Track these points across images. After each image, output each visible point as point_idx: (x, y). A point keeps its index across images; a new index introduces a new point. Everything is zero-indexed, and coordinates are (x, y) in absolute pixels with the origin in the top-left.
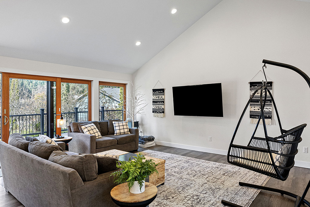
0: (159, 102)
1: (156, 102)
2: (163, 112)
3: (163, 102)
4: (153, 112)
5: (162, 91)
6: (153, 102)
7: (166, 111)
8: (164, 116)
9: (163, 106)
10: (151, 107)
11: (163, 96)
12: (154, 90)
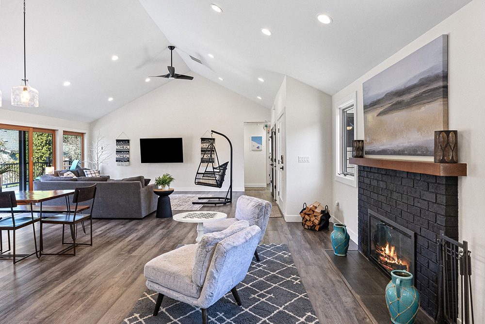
0: (124, 152)
1: (121, 152)
2: (128, 161)
3: (129, 152)
4: (117, 161)
5: (127, 142)
6: (117, 152)
7: (131, 160)
8: (129, 165)
9: (128, 156)
10: (115, 156)
11: (128, 147)
12: (118, 141)
